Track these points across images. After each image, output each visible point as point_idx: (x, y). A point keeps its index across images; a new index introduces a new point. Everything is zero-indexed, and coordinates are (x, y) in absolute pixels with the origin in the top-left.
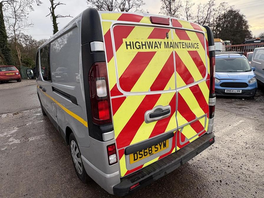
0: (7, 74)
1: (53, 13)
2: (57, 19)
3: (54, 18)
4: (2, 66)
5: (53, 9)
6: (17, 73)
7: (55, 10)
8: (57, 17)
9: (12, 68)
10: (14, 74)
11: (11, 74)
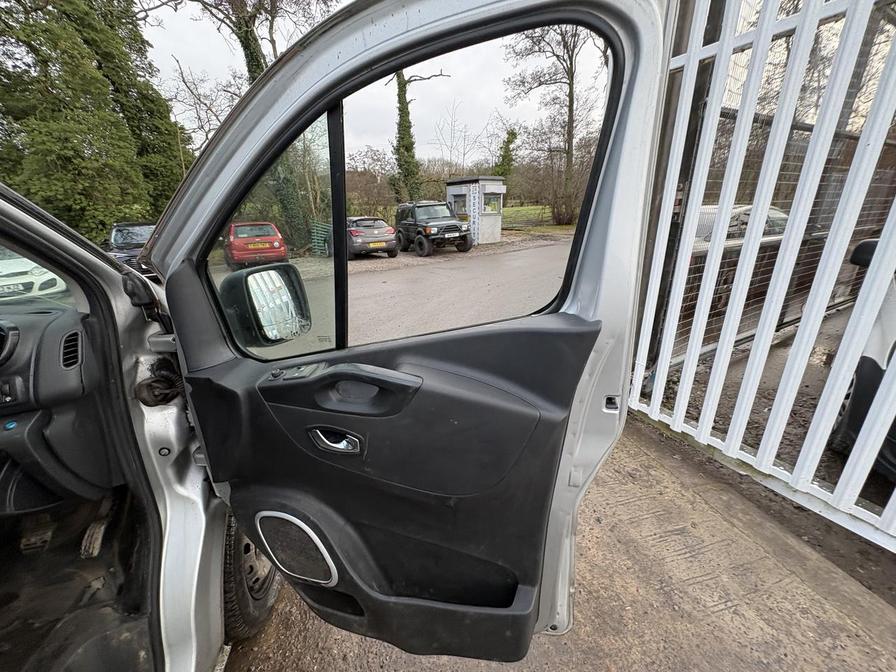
0: (251, 247)
2: (409, 87)
3: (402, 85)
6: (276, 244)
8: (409, 81)
10: (267, 246)
11: (261, 246)
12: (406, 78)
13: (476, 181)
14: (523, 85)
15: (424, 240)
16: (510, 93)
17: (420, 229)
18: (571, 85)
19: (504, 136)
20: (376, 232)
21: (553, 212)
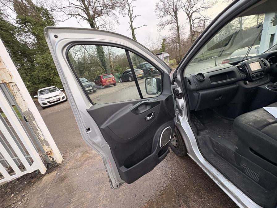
0: (107, 81)
1: (131, 27)
2: (135, 31)
3: (133, 30)
4: (103, 75)
5: (132, 22)
6: (113, 79)
7: (133, 23)
8: (135, 29)
9: (109, 75)
10: (111, 80)
11: (110, 81)
12: (134, 28)
13: (161, 54)
14: (162, 25)
15: (151, 73)
16: (159, 28)
17: (149, 70)
18: (177, 23)
19: (162, 41)
20: (139, 72)
21: (177, 61)
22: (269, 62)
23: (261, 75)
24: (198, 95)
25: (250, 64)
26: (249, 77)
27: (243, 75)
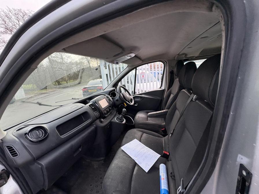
22: (111, 96)
23: (110, 110)
24: (40, 166)
25: (99, 102)
26: (102, 114)
27: (97, 114)
